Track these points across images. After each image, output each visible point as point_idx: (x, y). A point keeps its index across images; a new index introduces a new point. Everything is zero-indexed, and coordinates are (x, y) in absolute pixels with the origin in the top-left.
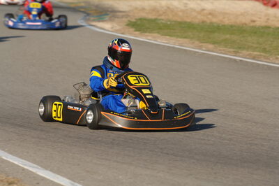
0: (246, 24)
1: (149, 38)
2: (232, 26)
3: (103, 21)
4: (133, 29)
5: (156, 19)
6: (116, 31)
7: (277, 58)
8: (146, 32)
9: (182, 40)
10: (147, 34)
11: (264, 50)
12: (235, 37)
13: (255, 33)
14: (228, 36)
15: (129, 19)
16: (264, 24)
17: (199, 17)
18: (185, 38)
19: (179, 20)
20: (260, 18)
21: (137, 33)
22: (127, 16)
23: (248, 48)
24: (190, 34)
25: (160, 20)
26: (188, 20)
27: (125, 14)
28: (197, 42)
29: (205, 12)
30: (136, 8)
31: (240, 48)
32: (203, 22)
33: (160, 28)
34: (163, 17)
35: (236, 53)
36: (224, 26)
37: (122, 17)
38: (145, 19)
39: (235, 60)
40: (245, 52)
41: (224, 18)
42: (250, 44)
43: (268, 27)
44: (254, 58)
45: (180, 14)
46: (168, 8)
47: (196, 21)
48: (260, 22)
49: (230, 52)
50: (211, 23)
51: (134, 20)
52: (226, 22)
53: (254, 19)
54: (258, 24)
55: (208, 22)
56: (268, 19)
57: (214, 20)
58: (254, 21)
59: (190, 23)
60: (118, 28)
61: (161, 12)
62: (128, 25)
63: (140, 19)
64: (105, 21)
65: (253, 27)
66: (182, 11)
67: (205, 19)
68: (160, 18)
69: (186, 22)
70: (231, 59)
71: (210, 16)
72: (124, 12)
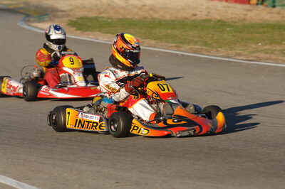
0: (187, 18)
1: (91, 36)
2: (173, 21)
3: (43, 22)
4: (74, 29)
5: (96, 19)
7: (218, 51)
8: (87, 30)
10: (88, 33)
11: (205, 44)
12: (176, 32)
13: (196, 27)
14: (169, 31)
15: (70, 18)
16: (204, 18)
17: (140, 13)
19: (120, 17)
20: (201, 12)
21: (79, 32)
23: (190, 42)
25: (101, 18)
26: (129, 17)
27: (66, 14)
29: (146, 8)
30: (77, 7)
31: (181, 43)
32: (145, 18)
33: (101, 26)
34: (104, 15)
35: (178, 48)
36: (165, 21)
37: (63, 16)
38: (86, 18)
39: (177, 55)
40: (186, 47)
41: (165, 13)
42: (191, 38)
43: (209, 20)
44: (195, 52)
45: (122, 11)
46: (109, 5)
47: (137, 17)
48: (202, 16)
49: (171, 47)
50: (153, 19)
51: (74, 20)
52: (168, 17)
53: (195, 12)
54: (198, 17)
55: (150, 17)
56: (209, 12)
57: (156, 16)
58: (195, 15)
59: (131, 19)
61: (102, 10)
62: (69, 24)
63: (81, 18)
64: (46, 21)
65: (194, 21)
66: (123, 8)
67: (146, 15)
68: (101, 16)
69: (127, 19)
70: (172, 53)
71: (151, 12)
72: (64, 11)
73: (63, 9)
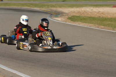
1: (77, 24)
2: (111, 18)
3: (58, 17)
4: (70, 20)
5: (79, 16)
6: (63, 21)
8: (75, 21)
9: (90, 25)
10: (76, 22)
12: (113, 23)
14: (110, 22)
15: (68, 16)
17: (98, 15)
18: (92, 23)
19: (89, 16)
21: (72, 22)
22: (68, 15)
24: (94, 22)
25: (81, 16)
26: (93, 16)
28: (97, 25)
29: (100, 13)
30: (71, 12)
31: (115, 27)
32: (99, 17)
33: (81, 20)
34: (83, 15)
35: (113, 29)
37: (66, 15)
38: (75, 16)
39: (113, 32)
41: (108, 15)
45: (90, 14)
46: (85, 11)
49: (110, 29)
51: (70, 17)
52: (109, 17)
55: (101, 17)
57: (104, 16)
60: (64, 20)
61: (82, 13)
62: (68, 19)
63: (73, 16)
64: (59, 17)
66: (90, 12)
67: (100, 15)
69: (92, 17)
70: (111, 32)
71: (102, 14)
72: (66, 13)
73: (66, 12)
